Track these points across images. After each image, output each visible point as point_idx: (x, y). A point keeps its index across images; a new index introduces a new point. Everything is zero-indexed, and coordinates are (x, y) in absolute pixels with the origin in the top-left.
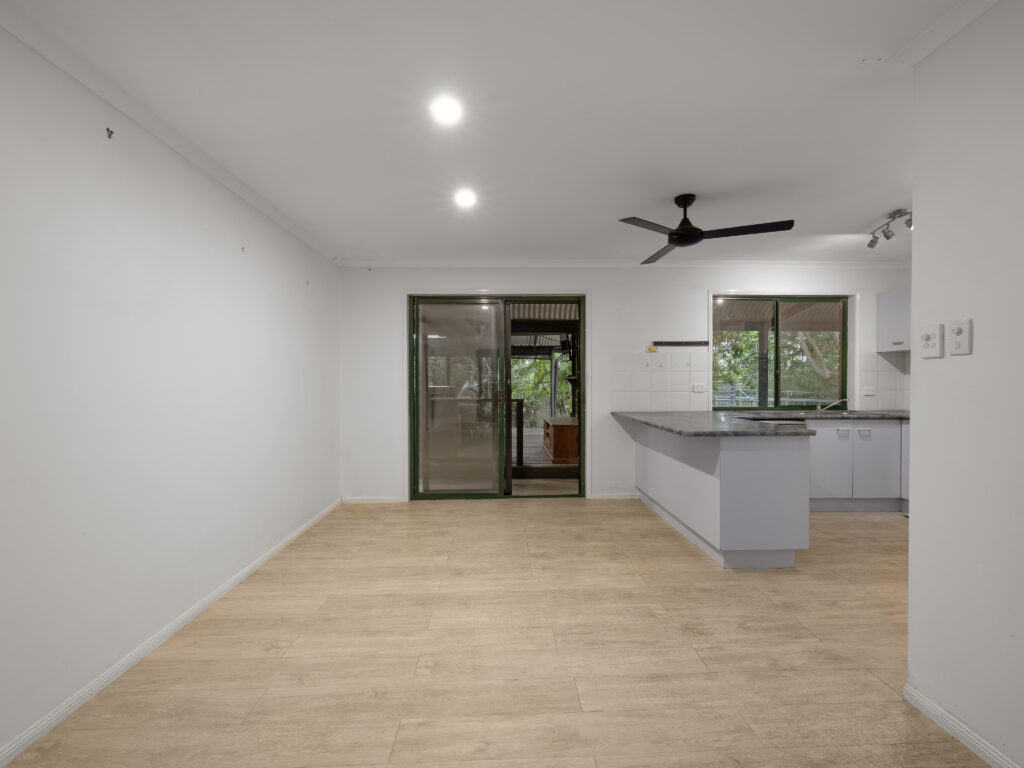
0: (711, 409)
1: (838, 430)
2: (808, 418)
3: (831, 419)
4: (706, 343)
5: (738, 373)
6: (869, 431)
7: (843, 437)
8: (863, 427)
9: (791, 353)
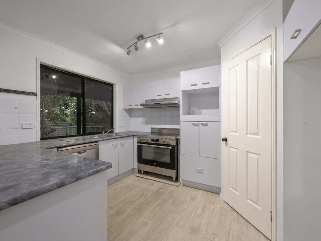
0: (39, 140)
1: (113, 144)
2: (100, 141)
3: (110, 139)
4: (35, 94)
5: (68, 117)
6: (124, 142)
7: (115, 147)
8: (122, 141)
9: (90, 111)
